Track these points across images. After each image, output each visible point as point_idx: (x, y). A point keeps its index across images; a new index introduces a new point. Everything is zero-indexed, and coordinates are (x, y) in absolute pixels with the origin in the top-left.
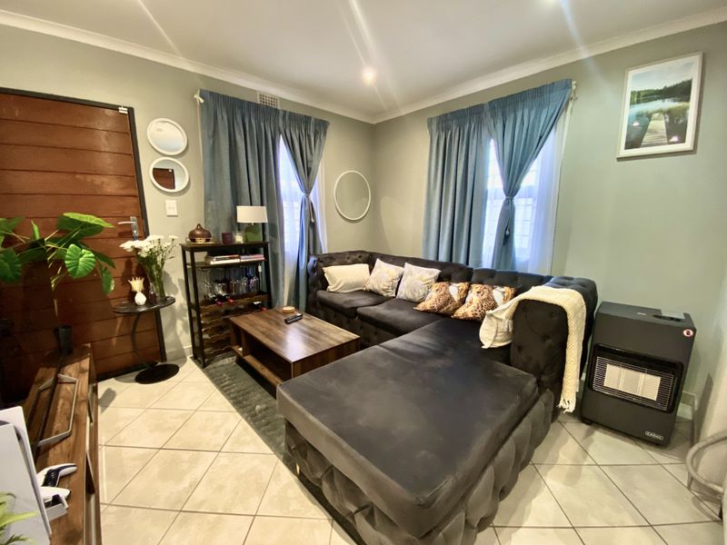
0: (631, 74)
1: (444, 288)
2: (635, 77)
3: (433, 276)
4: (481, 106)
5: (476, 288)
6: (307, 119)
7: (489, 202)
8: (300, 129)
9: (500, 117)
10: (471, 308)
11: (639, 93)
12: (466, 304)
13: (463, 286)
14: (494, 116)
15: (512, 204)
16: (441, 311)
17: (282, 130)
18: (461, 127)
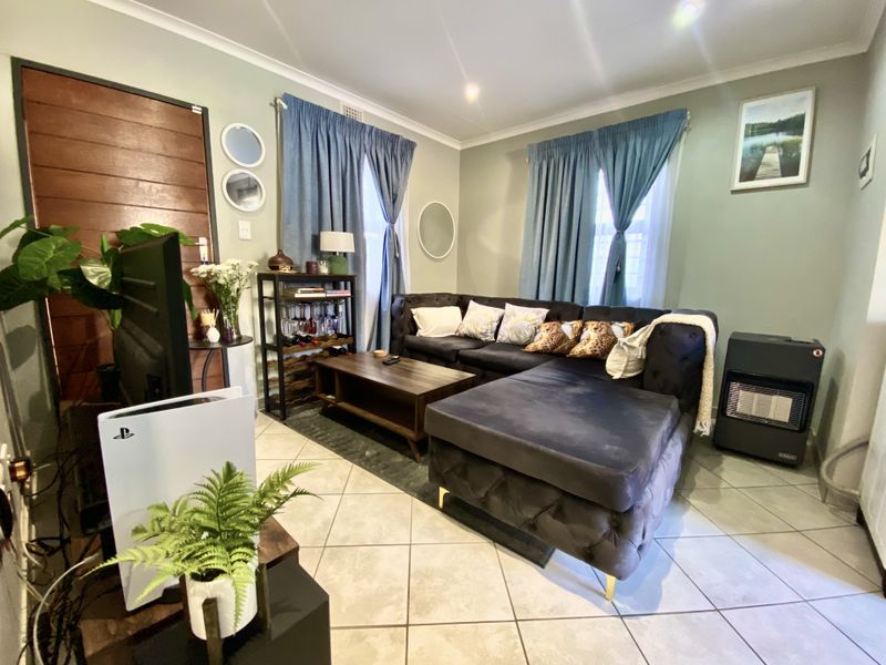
0: (747, 106)
1: (555, 327)
2: (750, 109)
3: (540, 316)
4: (590, 134)
5: (591, 325)
6: (394, 138)
7: (596, 238)
8: (386, 148)
9: (610, 146)
10: (590, 345)
11: (753, 125)
12: (583, 342)
13: (577, 324)
14: (603, 145)
15: (624, 239)
16: (555, 350)
17: (368, 148)
18: (566, 156)
